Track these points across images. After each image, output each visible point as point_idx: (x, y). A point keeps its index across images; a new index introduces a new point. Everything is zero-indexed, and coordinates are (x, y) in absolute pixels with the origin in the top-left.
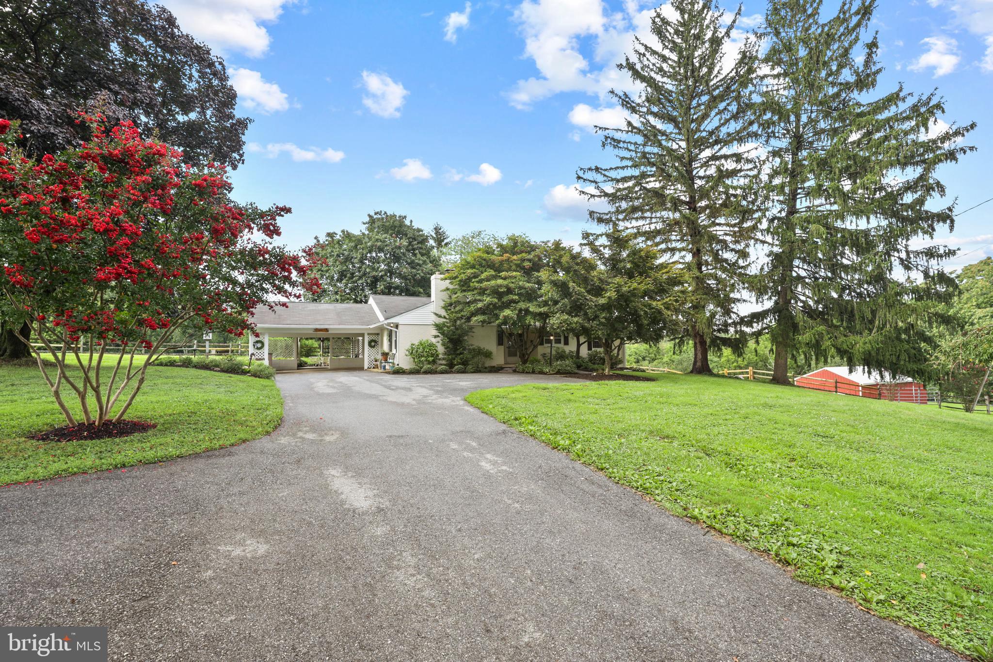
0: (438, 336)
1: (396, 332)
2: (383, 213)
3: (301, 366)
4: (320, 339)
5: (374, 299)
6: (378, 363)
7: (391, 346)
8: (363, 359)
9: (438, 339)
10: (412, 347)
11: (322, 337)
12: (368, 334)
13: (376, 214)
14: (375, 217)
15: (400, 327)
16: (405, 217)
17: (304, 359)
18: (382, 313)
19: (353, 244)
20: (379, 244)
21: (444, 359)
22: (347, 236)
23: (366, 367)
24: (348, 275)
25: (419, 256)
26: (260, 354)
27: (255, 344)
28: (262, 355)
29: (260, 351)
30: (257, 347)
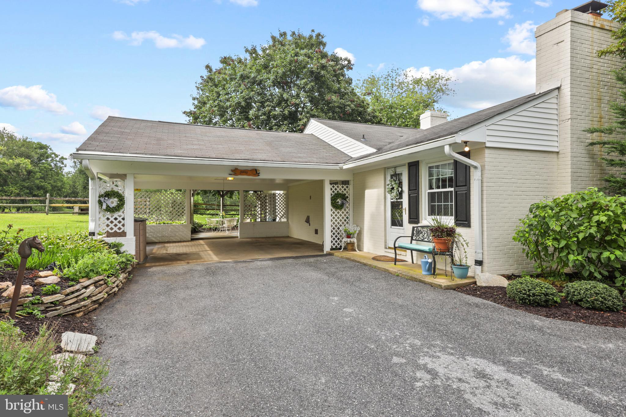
4: (219, 192)
5: (323, 123)
12: (332, 183)
13: (281, 35)
15: (486, 156)
18: (358, 140)
23: (327, 248)
26: (116, 222)
27: (102, 199)
28: (120, 225)
29: (116, 215)
30: (108, 206)
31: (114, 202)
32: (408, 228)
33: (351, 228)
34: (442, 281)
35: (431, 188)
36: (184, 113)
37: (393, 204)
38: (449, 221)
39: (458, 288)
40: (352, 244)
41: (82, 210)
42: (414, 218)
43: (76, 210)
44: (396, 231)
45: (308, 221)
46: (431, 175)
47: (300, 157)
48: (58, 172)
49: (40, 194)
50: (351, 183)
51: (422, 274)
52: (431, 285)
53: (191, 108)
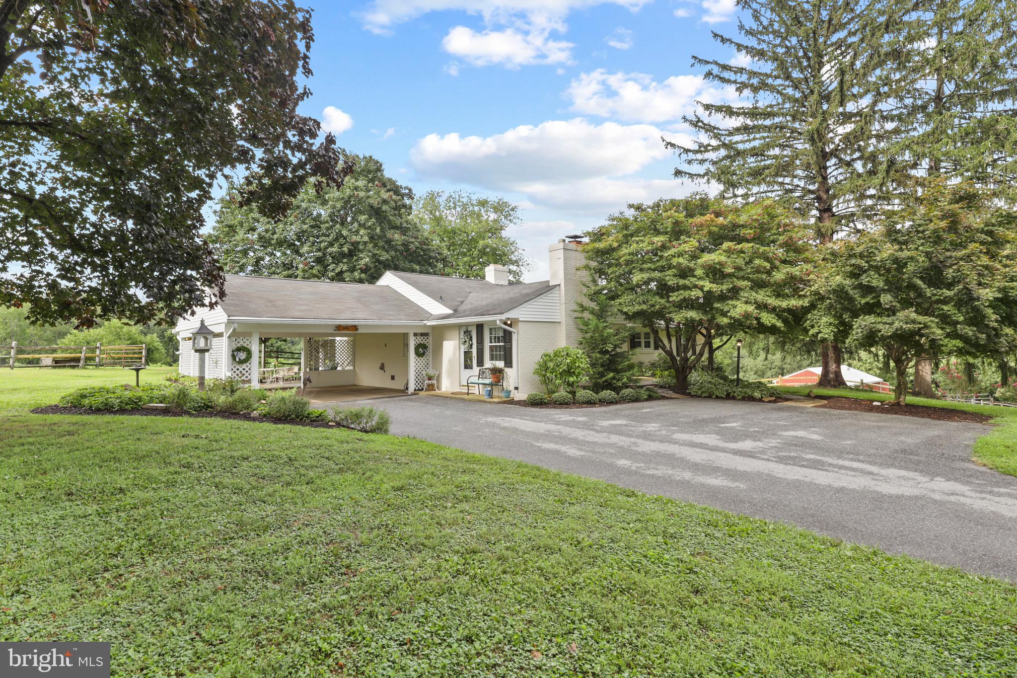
5: (400, 278)
10: (544, 359)
12: (415, 335)
15: (520, 326)
18: (437, 300)
23: (410, 389)
26: (244, 372)
27: (235, 353)
28: (247, 374)
29: (244, 365)
30: (239, 359)
31: (244, 355)
32: (476, 370)
33: (431, 372)
34: (496, 400)
35: (491, 342)
37: (465, 352)
38: (500, 364)
39: (504, 402)
40: (433, 385)
42: (480, 363)
44: (468, 372)
45: (382, 367)
46: (491, 334)
50: (431, 335)
51: (486, 398)
52: (490, 402)
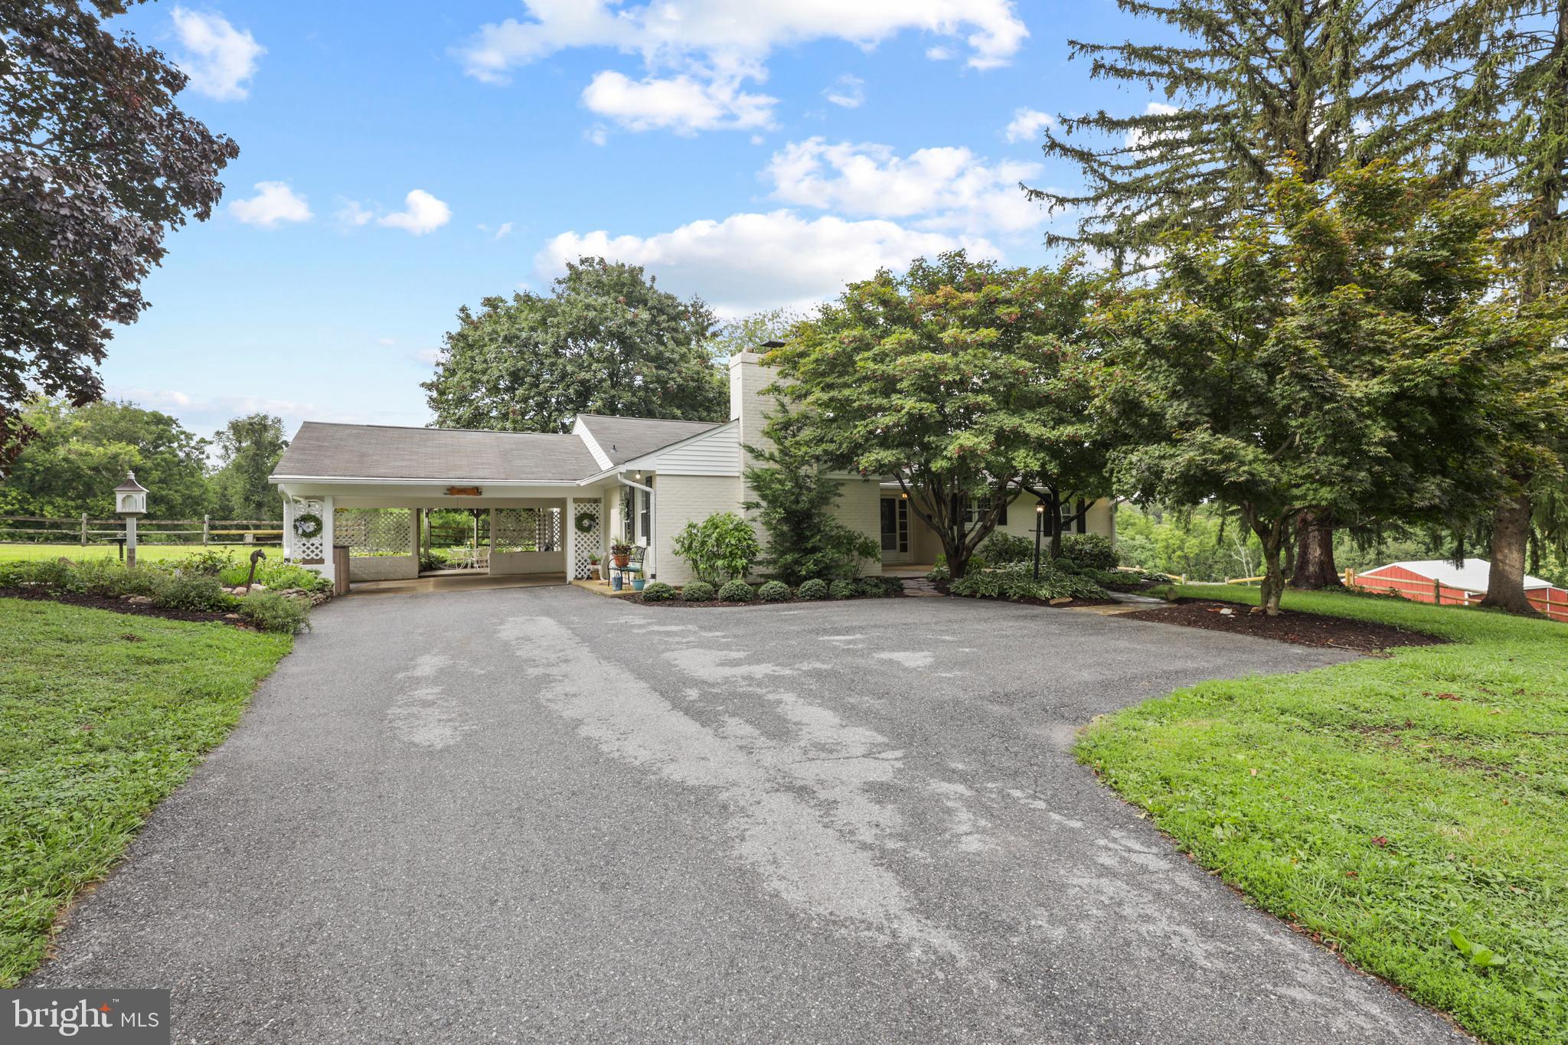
0: (758, 505)
1: (647, 495)
2: (597, 260)
3: (429, 567)
5: (586, 423)
6: (599, 567)
7: (630, 528)
8: (562, 555)
9: (756, 512)
10: (690, 535)
11: (474, 507)
12: (576, 500)
13: (582, 262)
14: (581, 268)
15: (658, 482)
16: (641, 269)
17: (435, 552)
18: (607, 452)
19: (538, 316)
20: (592, 314)
21: (769, 562)
22: (527, 300)
23: (570, 576)
24: (528, 379)
25: (671, 344)
26: (313, 548)
27: (298, 524)
28: (317, 551)
29: (313, 540)
30: (304, 531)
31: (311, 526)
33: (598, 553)
36: (423, 385)
40: (596, 572)
41: (258, 539)
43: (249, 538)
47: (532, 473)
48: (194, 467)
49: (159, 513)
50: (602, 500)
53: (431, 378)
